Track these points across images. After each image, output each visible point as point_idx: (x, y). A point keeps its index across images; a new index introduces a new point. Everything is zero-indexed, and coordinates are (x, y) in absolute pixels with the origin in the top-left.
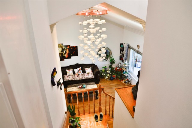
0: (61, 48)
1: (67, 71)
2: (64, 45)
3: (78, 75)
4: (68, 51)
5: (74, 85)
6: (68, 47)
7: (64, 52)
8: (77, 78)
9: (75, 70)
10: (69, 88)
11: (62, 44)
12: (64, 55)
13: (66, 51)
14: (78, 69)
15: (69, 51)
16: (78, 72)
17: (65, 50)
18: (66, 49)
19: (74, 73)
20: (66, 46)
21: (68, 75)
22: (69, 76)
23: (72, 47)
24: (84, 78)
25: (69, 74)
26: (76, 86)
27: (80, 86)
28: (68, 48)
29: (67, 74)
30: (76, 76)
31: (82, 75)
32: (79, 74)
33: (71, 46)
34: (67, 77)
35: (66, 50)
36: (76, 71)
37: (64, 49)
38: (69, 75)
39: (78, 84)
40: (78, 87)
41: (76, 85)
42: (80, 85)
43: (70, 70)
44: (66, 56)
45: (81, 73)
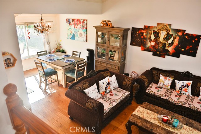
0: (166, 33)
1: (162, 77)
2: (173, 27)
3: (180, 95)
4: (176, 42)
5: (158, 108)
6: (180, 34)
7: (170, 41)
8: (173, 98)
9: (177, 82)
10: (141, 108)
11: (170, 25)
12: (167, 48)
13: (173, 41)
14: (185, 83)
15: (180, 42)
16: (181, 88)
17: (172, 39)
18: (176, 36)
19: (173, 86)
20: (177, 31)
21: (158, 85)
22: (161, 88)
23: (188, 35)
24: (187, 105)
25: (162, 83)
26: (157, 113)
27: (166, 118)
28: (179, 36)
29: (159, 82)
30: (174, 93)
31: (188, 97)
32: (182, 92)
33: (187, 32)
34: (156, 88)
35: (174, 39)
36: (179, 84)
37: (172, 35)
38: (161, 85)
39: (165, 111)
40: (162, 116)
41: (161, 109)
42: (167, 115)
43: (168, 78)
44: (170, 49)
45: (187, 93)
